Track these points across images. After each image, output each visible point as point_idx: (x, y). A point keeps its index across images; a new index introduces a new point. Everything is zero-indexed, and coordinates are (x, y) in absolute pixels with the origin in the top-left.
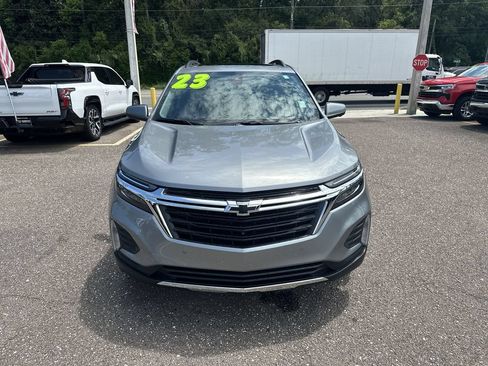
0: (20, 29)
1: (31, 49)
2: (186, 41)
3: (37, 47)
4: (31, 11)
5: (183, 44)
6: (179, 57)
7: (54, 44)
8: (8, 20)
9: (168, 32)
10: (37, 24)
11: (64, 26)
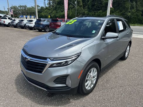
0: (92, 8)
1: (93, 13)
2: (141, 9)
3: (95, 13)
4: (96, 3)
5: (140, 10)
6: (137, 15)
7: (99, 12)
8: (90, 6)
9: (135, 6)
10: (96, 7)
11: (103, 7)
